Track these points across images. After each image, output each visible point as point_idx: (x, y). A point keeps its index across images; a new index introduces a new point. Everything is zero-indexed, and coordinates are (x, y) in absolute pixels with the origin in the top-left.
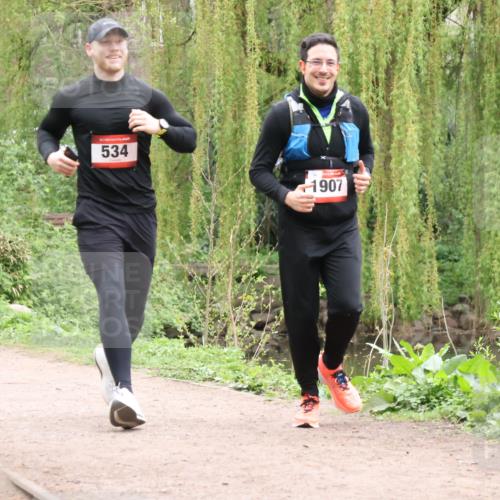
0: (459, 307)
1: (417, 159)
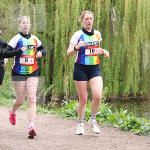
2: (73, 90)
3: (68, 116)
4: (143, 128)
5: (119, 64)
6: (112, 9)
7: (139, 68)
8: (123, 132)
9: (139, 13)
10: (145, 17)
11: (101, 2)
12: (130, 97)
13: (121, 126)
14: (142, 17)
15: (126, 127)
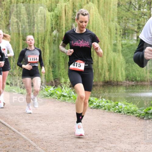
0: (56, 80)
1: (49, 55)
3: (45, 97)
4: (95, 104)
6: (73, 25)
9: (91, 27)
11: (65, 20)
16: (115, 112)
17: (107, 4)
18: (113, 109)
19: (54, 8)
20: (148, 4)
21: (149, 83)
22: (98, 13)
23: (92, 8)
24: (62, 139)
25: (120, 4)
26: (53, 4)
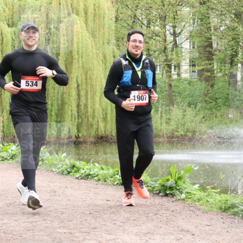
2: (8, 132)
3: (3, 160)
4: (83, 171)
5: (56, 105)
6: (47, 47)
7: (76, 109)
8: (62, 177)
9: (75, 52)
10: (82, 57)
12: (69, 140)
13: (60, 170)
14: (79, 56)
15: (65, 171)
16: (114, 185)
17: (99, 18)
18: (112, 179)
19: (16, 22)
20: (161, 18)
21: (166, 139)
22: (86, 31)
23: (77, 23)
24: (30, 228)
25: (120, 18)
26: (14, 15)
